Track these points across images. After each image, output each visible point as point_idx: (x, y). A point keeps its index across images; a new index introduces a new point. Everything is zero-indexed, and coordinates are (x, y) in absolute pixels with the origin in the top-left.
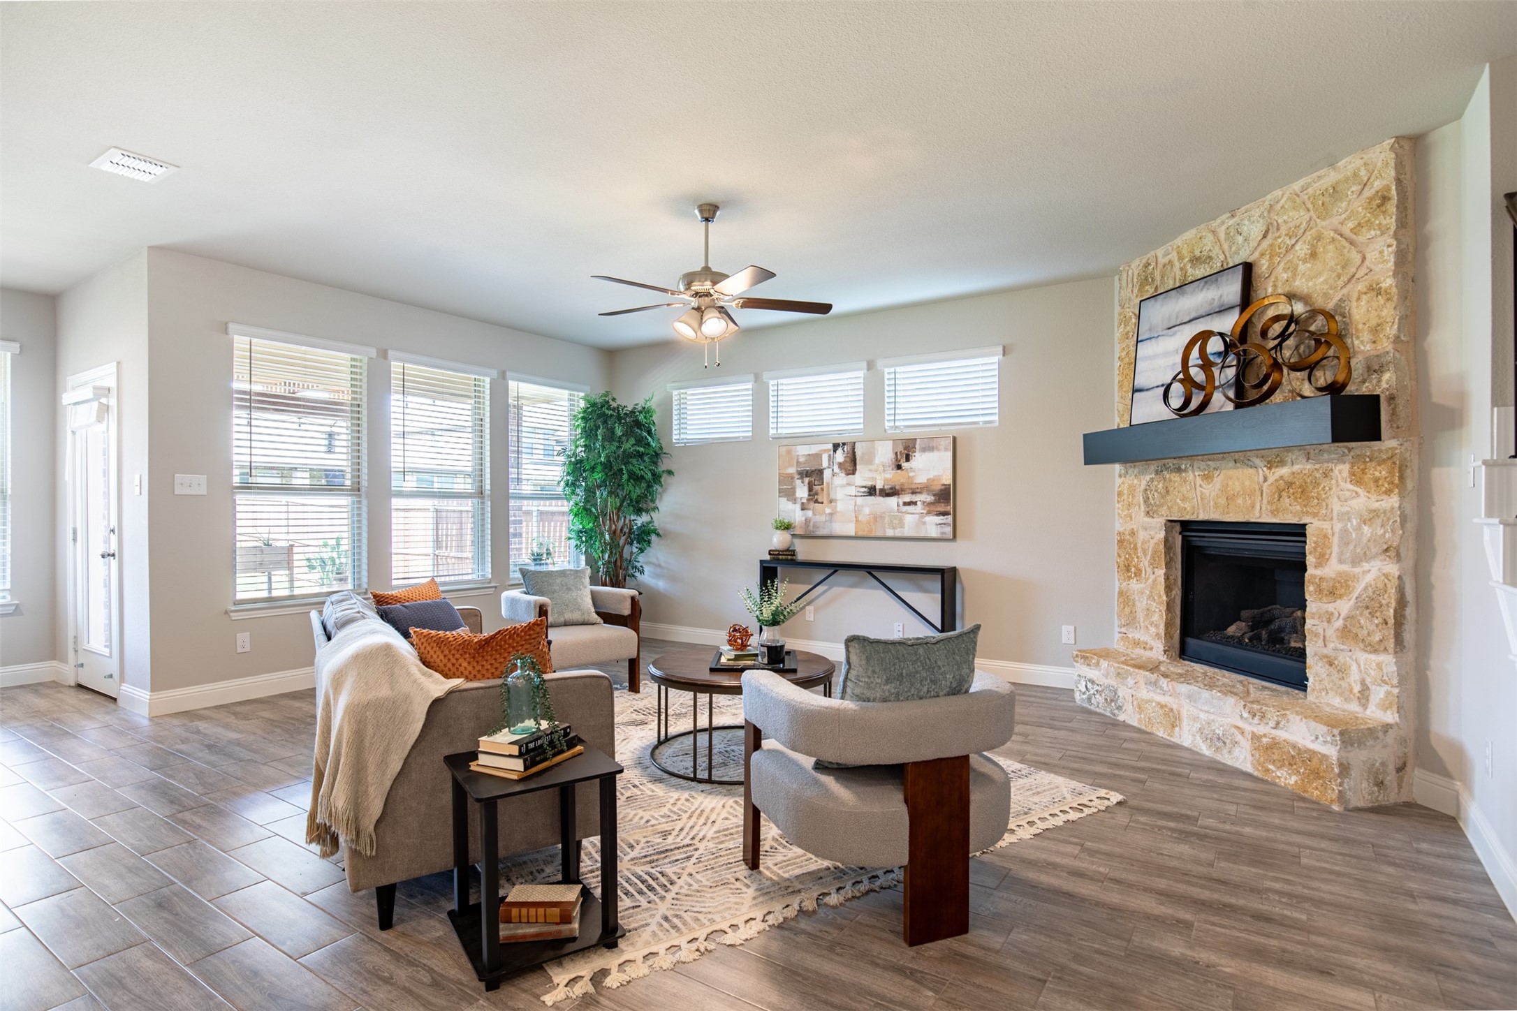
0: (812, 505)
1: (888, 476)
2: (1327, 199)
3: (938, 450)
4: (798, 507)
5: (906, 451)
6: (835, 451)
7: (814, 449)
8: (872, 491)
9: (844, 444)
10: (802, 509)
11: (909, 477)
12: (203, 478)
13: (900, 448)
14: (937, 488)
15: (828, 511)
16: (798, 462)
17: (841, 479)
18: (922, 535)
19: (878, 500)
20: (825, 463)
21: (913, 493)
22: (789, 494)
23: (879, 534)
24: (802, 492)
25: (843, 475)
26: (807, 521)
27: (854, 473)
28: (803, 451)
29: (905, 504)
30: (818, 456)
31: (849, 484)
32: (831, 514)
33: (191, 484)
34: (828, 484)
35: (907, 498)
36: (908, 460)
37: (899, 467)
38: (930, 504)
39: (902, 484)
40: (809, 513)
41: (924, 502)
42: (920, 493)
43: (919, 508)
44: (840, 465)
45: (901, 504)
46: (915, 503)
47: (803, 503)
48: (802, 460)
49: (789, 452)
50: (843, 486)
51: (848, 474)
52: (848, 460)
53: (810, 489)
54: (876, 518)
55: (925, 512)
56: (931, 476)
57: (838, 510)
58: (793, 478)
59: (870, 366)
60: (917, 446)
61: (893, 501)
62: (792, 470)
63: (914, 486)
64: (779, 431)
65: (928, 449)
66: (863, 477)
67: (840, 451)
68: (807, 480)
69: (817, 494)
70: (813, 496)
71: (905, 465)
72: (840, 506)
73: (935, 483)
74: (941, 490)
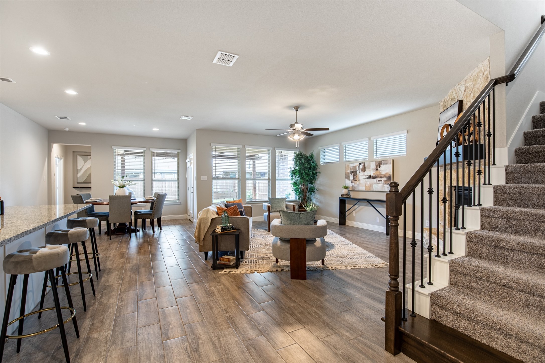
0: (354, 181)
1: (374, 172)
3: (388, 164)
4: (350, 182)
5: (379, 165)
6: (360, 165)
7: (354, 165)
8: (370, 177)
9: (362, 163)
10: (352, 183)
11: (380, 173)
12: (206, 177)
13: (377, 164)
14: (388, 176)
15: (358, 183)
16: (350, 169)
17: (362, 173)
18: (384, 190)
19: (371, 180)
20: (357, 169)
21: (381, 177)
22: (348, 178)
23: (372, 190)
24: (351, 178)
25: (362, 172)
26: (353, 186)
27: (365, 172)
28: (352, 165)
29: (379, 181)
30: (355, 167)
31: (364, 175)
32: (359, 184)
33: (204, 178)
34: (358, 175)
35: (379, 179)
36: (379, 167)
37: (377, 170)
38: (385, 181)
39: (378, 175)
40: (353, 184)
41: (384, 180)
42: (383, 177)
43: (383, 182)
44: (361, 169)
45: (378, 181)
46: (381, 181)
47: (352, 181)
48: (351, 168)
49: (348, 166)
50: (362, 176)
51: (363, 172)
52: (363, 168)
53: (353, 177)
54: (371, 185)
55: (384, 183)
56: (386, 172)
57: (361, 183)
58: (349, 173)
59: (370, 139)
60: (382, 163)
61: (375, 180)
62: (349, 171)
63: (381, 175)
64: (346, 160)
65: (385, 164)
66: (368, 173)
67: (361, 165)
68: (352, 174)
69: (355, 178)
70: (354, 179)
71: (379, 169)
72: (361, 182)
73: (387, 174)
74: (389, 176)
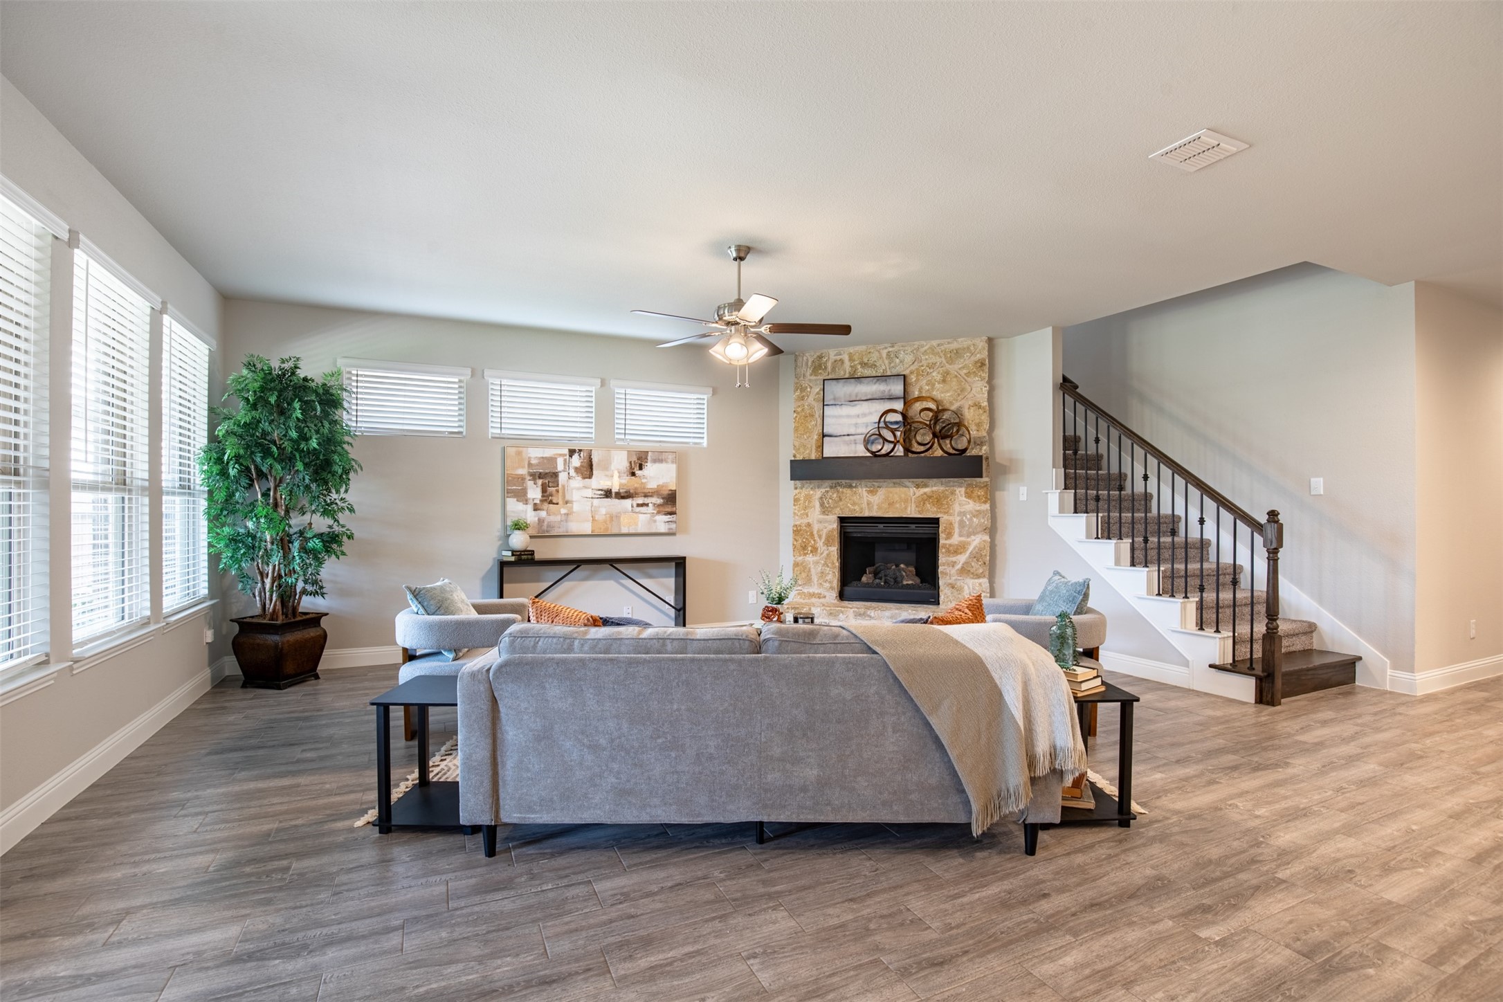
0: (546, 505)
1: (624, 481)
2: (953, 355)
3: (667, 462)
4: (530, 507)
5: (639, 462)
6: (571, 456)
7: (548, 453)
8: (608, 494)
9: (580, 451)
10: (535, 510)
11: (642, 483)
13: (634, 458)
14: (666, 493)
15: (563, 511)
16: (530, 465)
17: (577, 482)
18: (653, 531)
19: (614, 503)
20: (560, 466)
21: (646, 496)
22: (521, 496)
23: (615, 531)
24: (534, 493)
25: (580, 478)
26: (541, 521)
27: (590, 476)
28: (535, 453)
29: (638, 505)
30: (552, 460)
31: (585, 487)
32: (567, 515)
34: (563, 486)
35: (640, 501)
36: (641, 468)
37: (633, 474)
38: (659, 506)
39: (636, 489)
40: (543, 514)
41: (654, 504)
42: (651, 496)
43: (650, 509)
44: (576, 469)
45: (635, 505)
46: (647, 505)
47: (535, 504)
48: (533, 462)
49: (519, 453)
50: (579, 489)
51: (584, 478)
52: (585, 465)
53: (544, 491)
54: (614, 517)
55: (655, 512)
56: (661, 483)
57: (574, 510)
58: (523, 479)
59: (603, 383)
60: (649, 458)
61: (627, 503)
62: (523, 471)
63: (646, 491)
64: (503, 431)
65: (658, 460)
66: (600, 481)
67: (576, 456)
68: (540, 482)
69: (551, 495)
70: (547, 498)
71: (638, 473)
72: (576, 507)
73: (664, 488)
74: (669, 494)
